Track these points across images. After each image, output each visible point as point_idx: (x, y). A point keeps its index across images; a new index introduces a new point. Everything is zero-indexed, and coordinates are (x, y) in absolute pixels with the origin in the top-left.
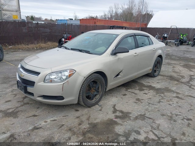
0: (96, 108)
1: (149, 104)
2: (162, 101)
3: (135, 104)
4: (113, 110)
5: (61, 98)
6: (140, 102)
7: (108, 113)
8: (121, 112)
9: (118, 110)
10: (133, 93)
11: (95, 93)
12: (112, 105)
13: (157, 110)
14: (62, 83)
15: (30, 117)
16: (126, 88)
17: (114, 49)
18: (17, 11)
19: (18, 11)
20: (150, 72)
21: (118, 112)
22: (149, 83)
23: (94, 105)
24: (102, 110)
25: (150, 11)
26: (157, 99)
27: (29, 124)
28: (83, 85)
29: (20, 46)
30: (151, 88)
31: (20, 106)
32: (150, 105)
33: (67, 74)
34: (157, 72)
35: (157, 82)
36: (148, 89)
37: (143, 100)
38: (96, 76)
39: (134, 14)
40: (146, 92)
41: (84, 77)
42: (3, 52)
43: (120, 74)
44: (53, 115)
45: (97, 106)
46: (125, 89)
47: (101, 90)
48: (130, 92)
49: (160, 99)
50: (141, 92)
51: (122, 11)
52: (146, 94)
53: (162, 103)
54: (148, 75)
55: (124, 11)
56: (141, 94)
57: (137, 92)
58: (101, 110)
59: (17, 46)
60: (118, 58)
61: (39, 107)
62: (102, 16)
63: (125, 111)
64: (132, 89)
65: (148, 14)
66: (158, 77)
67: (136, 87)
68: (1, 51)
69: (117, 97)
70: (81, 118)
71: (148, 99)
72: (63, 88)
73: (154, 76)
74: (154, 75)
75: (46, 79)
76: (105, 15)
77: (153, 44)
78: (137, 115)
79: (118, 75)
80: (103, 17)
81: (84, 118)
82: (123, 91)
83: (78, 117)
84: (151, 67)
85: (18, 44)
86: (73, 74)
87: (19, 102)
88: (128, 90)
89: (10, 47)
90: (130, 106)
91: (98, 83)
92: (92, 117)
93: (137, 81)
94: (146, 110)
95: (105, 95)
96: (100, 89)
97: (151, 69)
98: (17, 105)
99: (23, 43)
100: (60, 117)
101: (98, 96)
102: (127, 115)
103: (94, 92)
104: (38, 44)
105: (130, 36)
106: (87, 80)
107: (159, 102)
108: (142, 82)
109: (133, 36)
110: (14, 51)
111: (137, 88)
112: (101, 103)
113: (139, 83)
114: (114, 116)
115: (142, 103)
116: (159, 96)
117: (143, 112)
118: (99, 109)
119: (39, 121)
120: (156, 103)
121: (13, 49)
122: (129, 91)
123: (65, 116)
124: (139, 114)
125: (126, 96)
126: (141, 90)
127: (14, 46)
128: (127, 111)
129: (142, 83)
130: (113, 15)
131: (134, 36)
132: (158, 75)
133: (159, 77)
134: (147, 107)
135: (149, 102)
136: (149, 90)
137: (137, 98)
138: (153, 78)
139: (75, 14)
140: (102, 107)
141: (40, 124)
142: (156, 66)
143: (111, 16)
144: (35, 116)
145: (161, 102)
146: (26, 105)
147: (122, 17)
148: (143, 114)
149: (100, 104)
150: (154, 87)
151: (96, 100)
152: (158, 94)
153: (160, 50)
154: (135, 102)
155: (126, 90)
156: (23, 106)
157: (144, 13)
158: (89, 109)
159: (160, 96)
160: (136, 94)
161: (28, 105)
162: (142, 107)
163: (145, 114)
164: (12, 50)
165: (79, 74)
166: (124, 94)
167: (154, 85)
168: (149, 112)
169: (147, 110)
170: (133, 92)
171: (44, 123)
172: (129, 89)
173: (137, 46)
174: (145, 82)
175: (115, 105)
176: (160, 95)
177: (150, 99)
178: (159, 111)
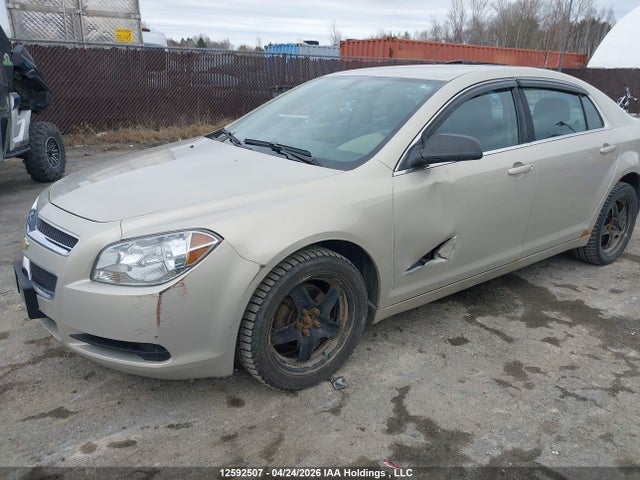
0: (317, 398)
1: (565, 394)
2: (628, 383)
3: (498, 389)
4: (392, 415)
5: (158, 353)
6: (520, 384)
7: (363, 430)
8: (428, 427)
9: (413, 419)
10: (497, 333)
11: (321, 332)
12: (390, 388)
13: (598, 432)
14: (157, 290)
15: (43, 415)
16: (472, 307)
17: (418, 143)
18: (128, 16)
19: (133, 16)
20: (584, 242)
21: (411, 427)
22: (574, 288)
23: (312, 382)
24: (343, 410)
25: (603, 12)
26: (604, 372)
27: (24, 451)
28: (259, 301)
29: (131, 132)
30: (580, 313)
31: (29, 363)
32: (570, 402)
33: (180, 248)
34: (614, 245)
35: (613, 286)
36: (568, 320)
37: (537, 370)
38: (320, 261)
39: (541, 24)
40: (557, 330)
41: (262, 267)
42: (63, 150)
43: (441, 251)
44: (132, 413)
45: (326, 386)
46: (463, 312)
47: (350, 319)
48: (487, 329)
49: (618, 376)
50: (532, 330)
51: (496, 14)
52: (553, 341)
53: (630, 397)
54: (573, 257)
55: (504, 15)
56: (530, 343)
57: (516, 328)
58: (336, 411)
59: (122, 132)
60: (432, 182)
61: (93, 374)
62: (424, 34)
63: (444, 426)
64: (497, 315)
65: (594, 22)
66: (616, 264)
67: (516, 306)
68: (57, 147)
69: (420, 351)
70: (242, 441)
71: (562, 368)
72: (158, 313)
73: (601, 262)
74: (598, 255)
75: (97, 267)
76: (436, 30)
77: (603, 125)
78: (497, 453)
79: (431, 255)
80: (430, 36)
81: (252, 446)
82: (457, 321)
83: (229, 438)
84: (588, 225)
85: (126, 126)
86: (207, 251)
87: (32, 342)
88: (479, 320)
89: (99, 135)
90: (473, 402)
91: (336, 287)
92: (288, 442)
93: (523, 277)
94: (548, 431)
95: (375, 335)
96: (344, 316)
97: (585, 233)
98: (18, 358)
99: (142, 123)
100: (156, 428)
101: (334, 343)
102: (448, 450)
103: (315, 326)
104: (189, 124)
105: (497, 91)
106: (277, 278)
107: (615, 390)
108: (544, 285)
109: (511, 89)
110: (109, 150)
111: (520, 312)
112: (346, 374)
113: (533, 286)
114: (390, 448)
115: (529, 386)
116: (619, 356)
117: (528, 440)
118: (330, 405)
119: (64, 442)
120: (597, 395)
121: (109, 142)
122: (482, 326)
123: (178, 427)
124: (509, 447)
125: (465, 348)
126: (535, 320)
127: (112, 132)
128: (451, 426)
129: (545, 290)
130: (465, 28)
131: (518, 89)
132: (620, 255)
133: (624, 265)
134: (554, 410)
135: (564, 384)
136: (570, 325)
137: (511, 358)
138: (592, 270)
139: (334, 27)
140: (345, 396)
141: (63, 460)
142: (610, 217)
143: (458, 31)
144: (60, 413)
145: (623, 389)
146: (50, 360)
147: (495, 36)
148: (527, 448)
149: (340, 381)
150: (597, 311)
151: (323, 362)
152: (612, 344)
153: (631, 150)
154: (500, 383)
155: (470, 320)
156: (38, 365)
157: (579, 21)
158: (288, 399)
159: (622, 356)
160: (509, 340)
161: (57, 360)
162: (528, 407)
163: (537, 453)
164: (104, 145)
165: (237, 253)
166: (458, 335)
167: (594, 302)
168: (559, 439)
169: (549, 427)
170: (499, 328)
171: (79, 455)
172: (481, 313)
173: (527, 135)
174: (557, 282)
175: (404, 391)
176: (623, 351)
177: (572, 367)
178: (608, 437)
